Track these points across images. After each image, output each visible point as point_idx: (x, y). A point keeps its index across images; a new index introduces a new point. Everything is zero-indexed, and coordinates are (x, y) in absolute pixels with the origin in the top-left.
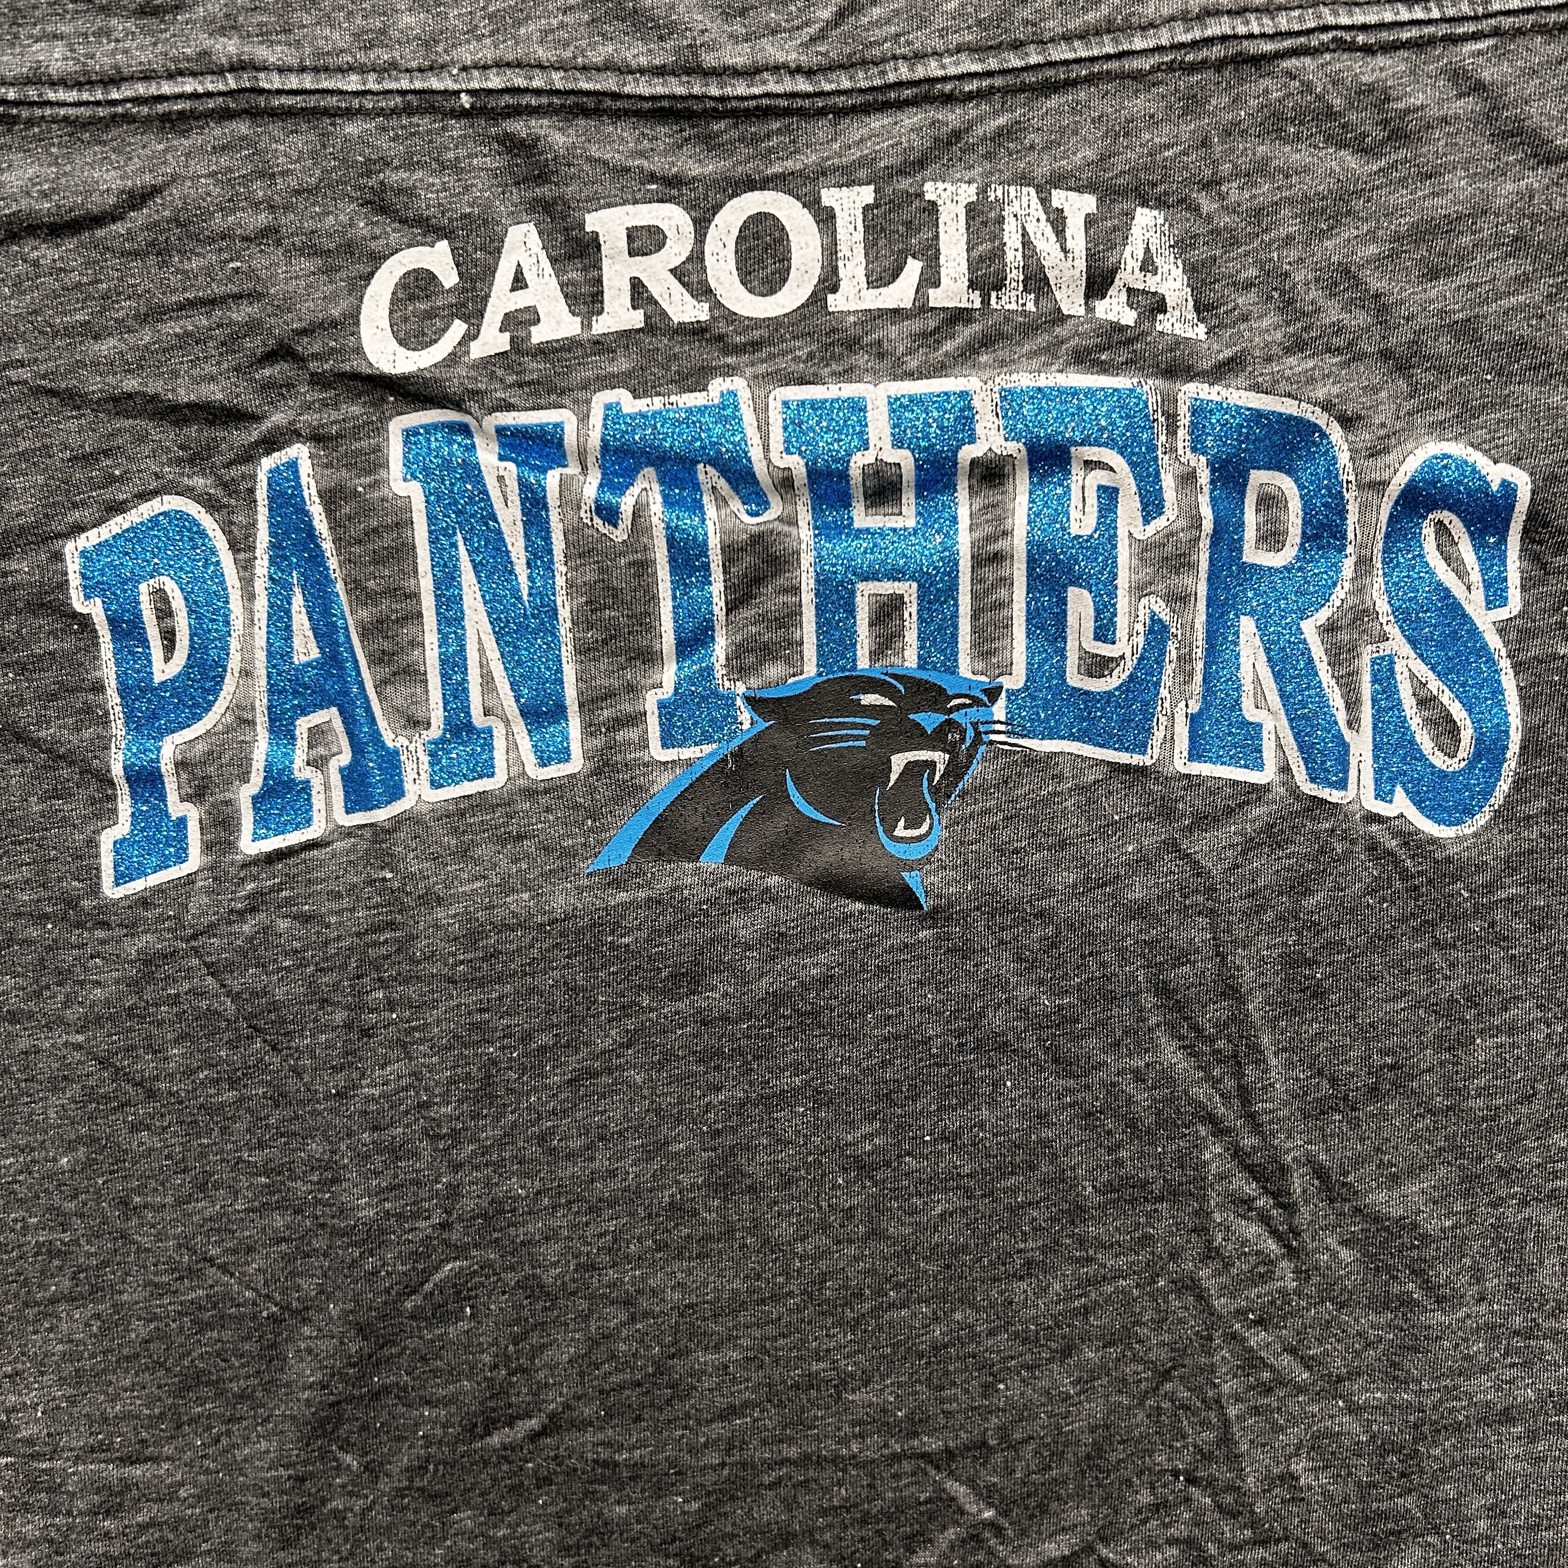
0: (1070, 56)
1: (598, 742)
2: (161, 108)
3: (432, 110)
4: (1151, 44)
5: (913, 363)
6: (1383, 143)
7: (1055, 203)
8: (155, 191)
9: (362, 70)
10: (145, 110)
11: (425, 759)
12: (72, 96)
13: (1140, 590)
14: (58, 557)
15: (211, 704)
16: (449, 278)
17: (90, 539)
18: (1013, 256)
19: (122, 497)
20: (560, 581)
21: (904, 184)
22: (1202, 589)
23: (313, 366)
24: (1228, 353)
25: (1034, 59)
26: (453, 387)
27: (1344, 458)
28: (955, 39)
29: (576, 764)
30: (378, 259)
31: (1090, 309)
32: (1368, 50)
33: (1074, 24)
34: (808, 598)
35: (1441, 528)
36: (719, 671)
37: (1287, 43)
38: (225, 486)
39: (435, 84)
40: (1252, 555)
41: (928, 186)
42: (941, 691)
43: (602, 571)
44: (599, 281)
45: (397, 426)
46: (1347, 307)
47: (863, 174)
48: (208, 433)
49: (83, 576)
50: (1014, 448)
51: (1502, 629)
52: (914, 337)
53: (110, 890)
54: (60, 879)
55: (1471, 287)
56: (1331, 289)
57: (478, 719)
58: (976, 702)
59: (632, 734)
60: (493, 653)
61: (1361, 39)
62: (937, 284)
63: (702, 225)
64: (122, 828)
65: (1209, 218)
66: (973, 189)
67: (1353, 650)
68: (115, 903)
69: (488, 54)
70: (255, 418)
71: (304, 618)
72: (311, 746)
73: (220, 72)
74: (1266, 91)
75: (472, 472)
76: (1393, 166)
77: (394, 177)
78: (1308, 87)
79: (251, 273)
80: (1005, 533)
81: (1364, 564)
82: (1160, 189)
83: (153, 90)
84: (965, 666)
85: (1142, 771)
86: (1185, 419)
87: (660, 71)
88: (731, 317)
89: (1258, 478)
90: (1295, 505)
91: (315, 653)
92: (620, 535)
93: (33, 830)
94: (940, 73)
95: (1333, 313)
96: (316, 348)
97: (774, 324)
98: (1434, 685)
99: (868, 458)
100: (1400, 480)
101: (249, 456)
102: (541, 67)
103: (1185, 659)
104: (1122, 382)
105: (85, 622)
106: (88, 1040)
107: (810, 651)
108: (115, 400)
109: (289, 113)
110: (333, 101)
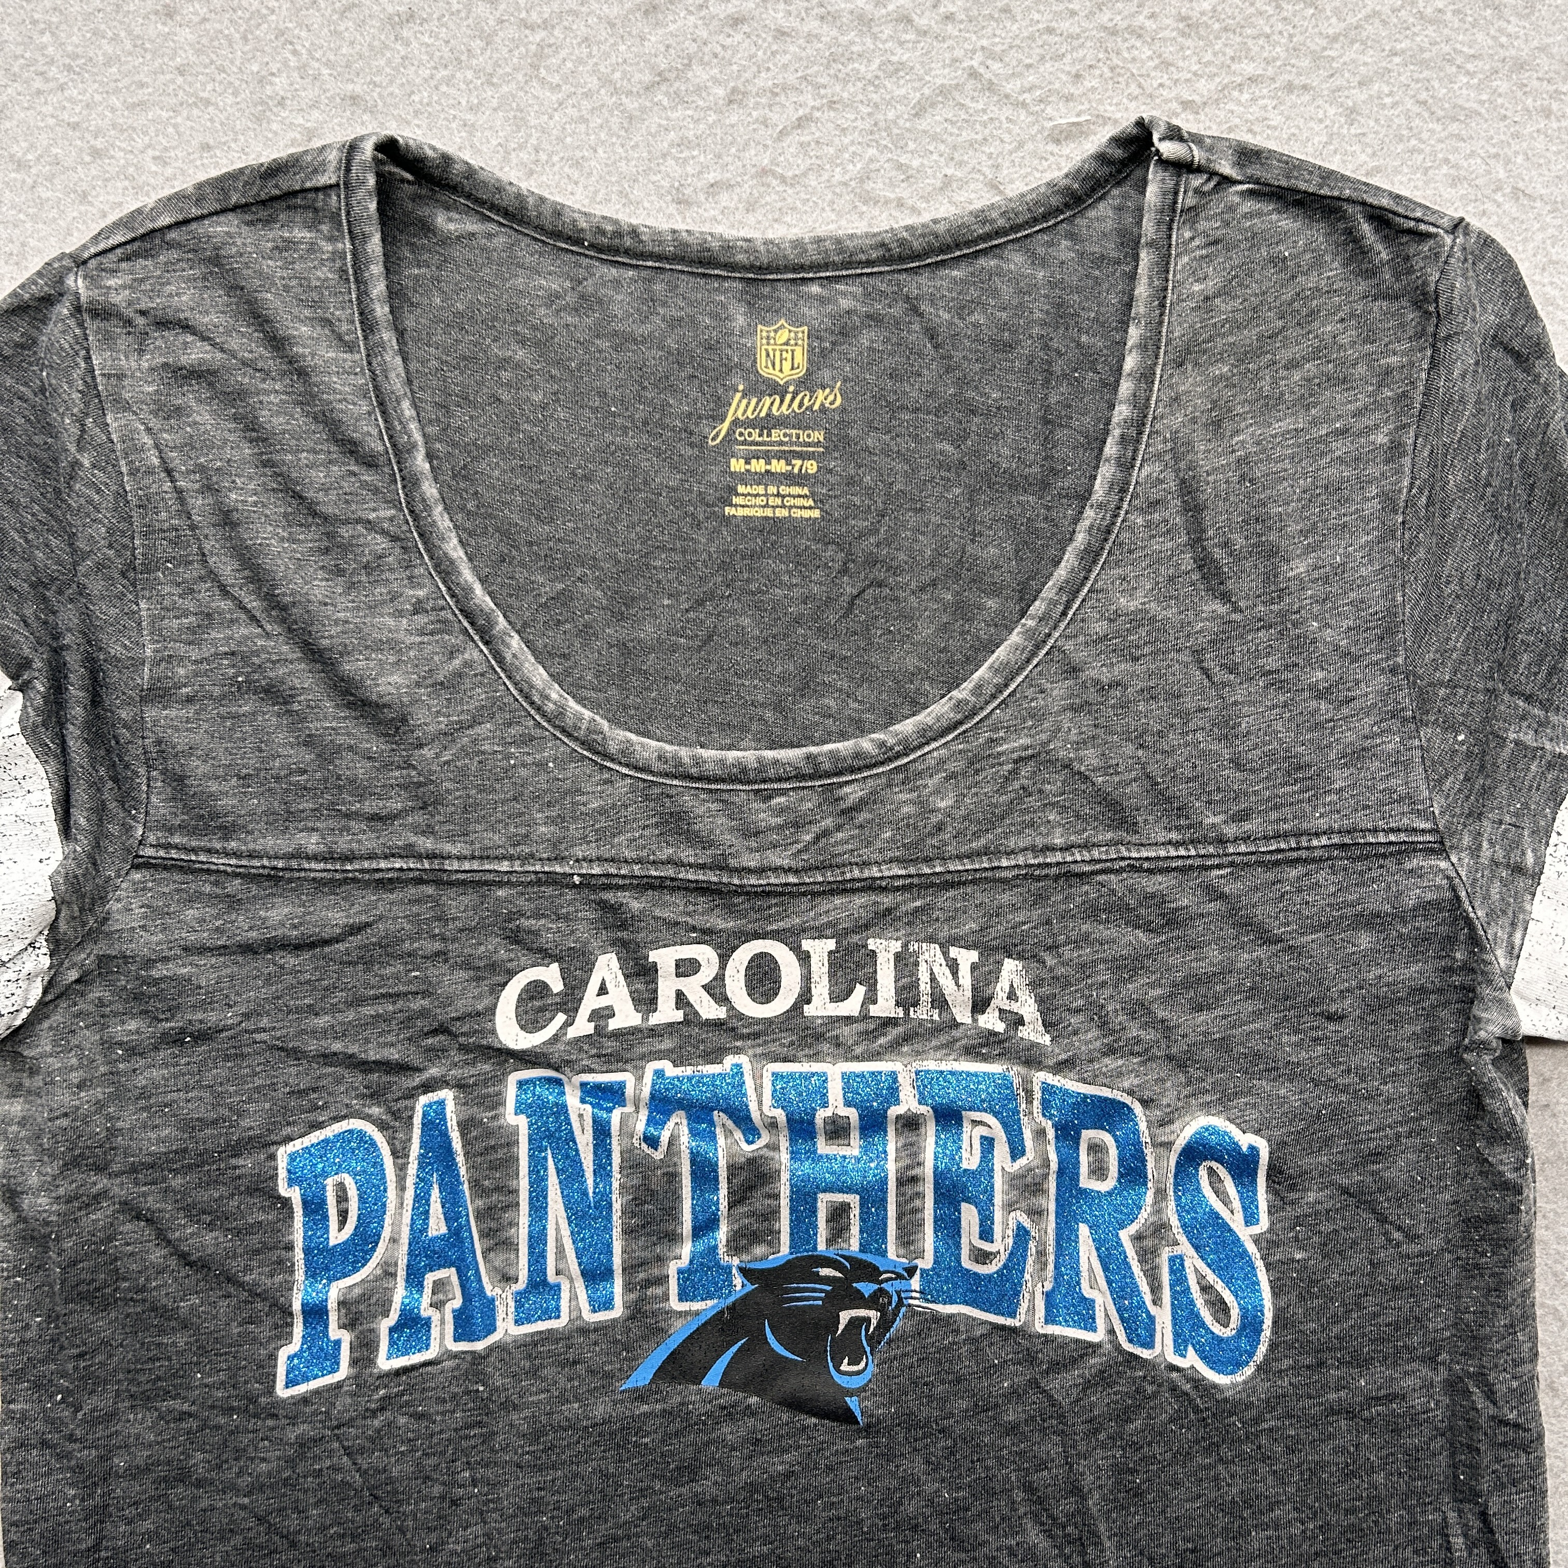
0: (960, 868)
1: (633, 1296)
2: (378, 876)
3: (555, 883)
4: (1013, 863)
5: (858, 1050)
6: (1163, 926)
7: (952, 955)
8: (368, 925)
9: (511, 858)
10: (367, 877)
11: (512, 1304)
12: (322, 866)
13: (1010, 1207)
14: (273, 1157)
15: (367, 1261)
16: (557, 986)
17: (297, 1145)
18: (925, 987)
19: (321, 1119)
20: (616, 1185)
21: (855, 938)
22: (1052, 1206)
23: (462, 1040)
24: (1063, 1057)
25: (938, 869)
26: (555, 1058)
27: (1143, 1126)
28: (890, 854)
29: (617, 1311)
30: (511, 974)
31: (975, 1020)
32: (1150, 871)
33: (964, 849)
34: (785, 1202)
35: (1211, 1172)
36: (722, 1250)
37: (1098, 867)
38: (393, 1114)
39: (558, 869)
40: (1086, 1182)
41: (870, 941)
42: (876, 1268)
43: (644, 1178)
44: (655, 991)
45: (513, 1079)
46: (1144, 1026)
47: (829, 932)
48: (385, 1078)
49: (289, 1171)
50: (923, 1109)
51: (1257, 1240)
52: (860, 1034)
53: (282, 1392)
54: (246, 1382)
55: (1224, 1017)
56: (1132, 1015)
57: (551, 1278)
58: (899, 1277)
59: (659, 1291)
60: (566, 1232)
61: (1146, 865)
62: (875, 1002)
63: (724, 959)
64: (295, 1346)
65: (1051, 969)
66: (899, 943)
67: (1155, 1252)
68: (284, 1401)
69: (592, 852)
70: (418, 1070)
71: (439, 1205)
72: (433, 1293)
73: (419, 857)
74: (1087, 893)
75: (562, 1109)
76: (1170, 940)
77: (525, 923)
78: (1113, 892)
79: (425, 980)
80: (919, 1164)
81: (1161, 1194)
82: (1019, 948)
83: (374, 865)
84: (892, 1254)
85: (1013, 1330)
86: (1038, 1095)
87: (702, 867)
88: (741, 1016)
89: (1088, 1135)
90: (1113, 1152)
91: (444, 1230)
92: (658, 1155)
93: (231, 1346)
94: (878, 875)
95: (1134, 1031)
96: (465, 1029)
97: (769, 1021)
98: (1211, 1278)
99: (828, 1112)
100: (1181, 1143)
101: (411, 1095)
102: (626, 861)
103: (1041, 1253)
104: (995, 1068)
105: (286, 1203)
106: (252, 1502)
107: (785, 1238)
108: (325, 1056)
109: (463, 883)
110: (491, 877)
